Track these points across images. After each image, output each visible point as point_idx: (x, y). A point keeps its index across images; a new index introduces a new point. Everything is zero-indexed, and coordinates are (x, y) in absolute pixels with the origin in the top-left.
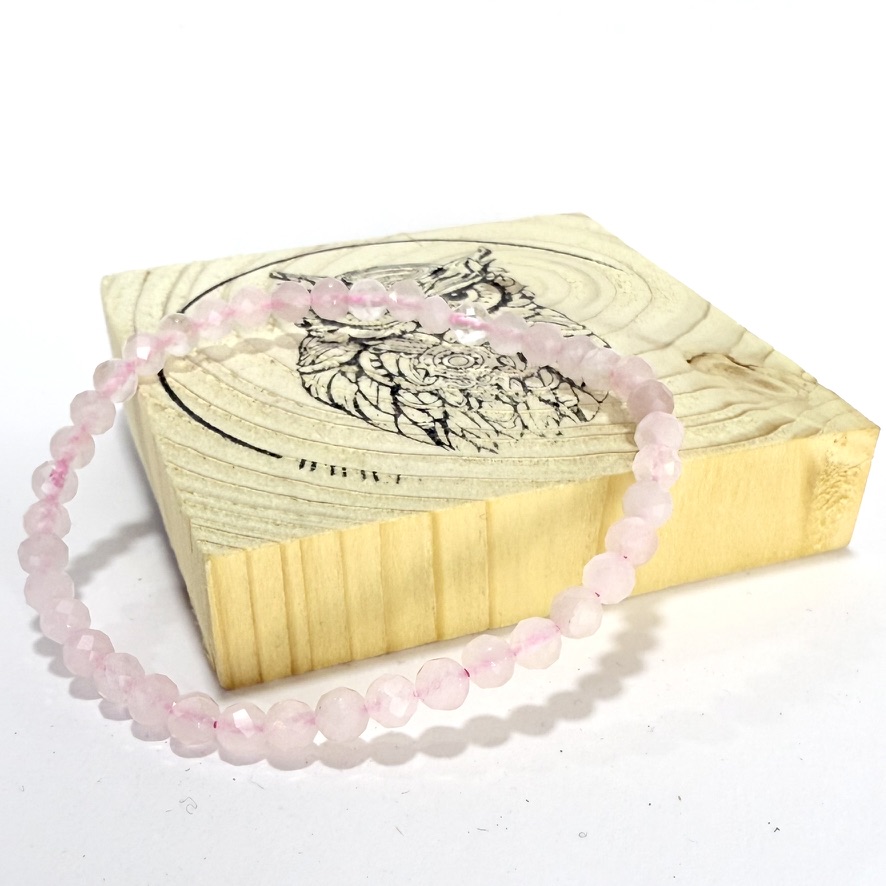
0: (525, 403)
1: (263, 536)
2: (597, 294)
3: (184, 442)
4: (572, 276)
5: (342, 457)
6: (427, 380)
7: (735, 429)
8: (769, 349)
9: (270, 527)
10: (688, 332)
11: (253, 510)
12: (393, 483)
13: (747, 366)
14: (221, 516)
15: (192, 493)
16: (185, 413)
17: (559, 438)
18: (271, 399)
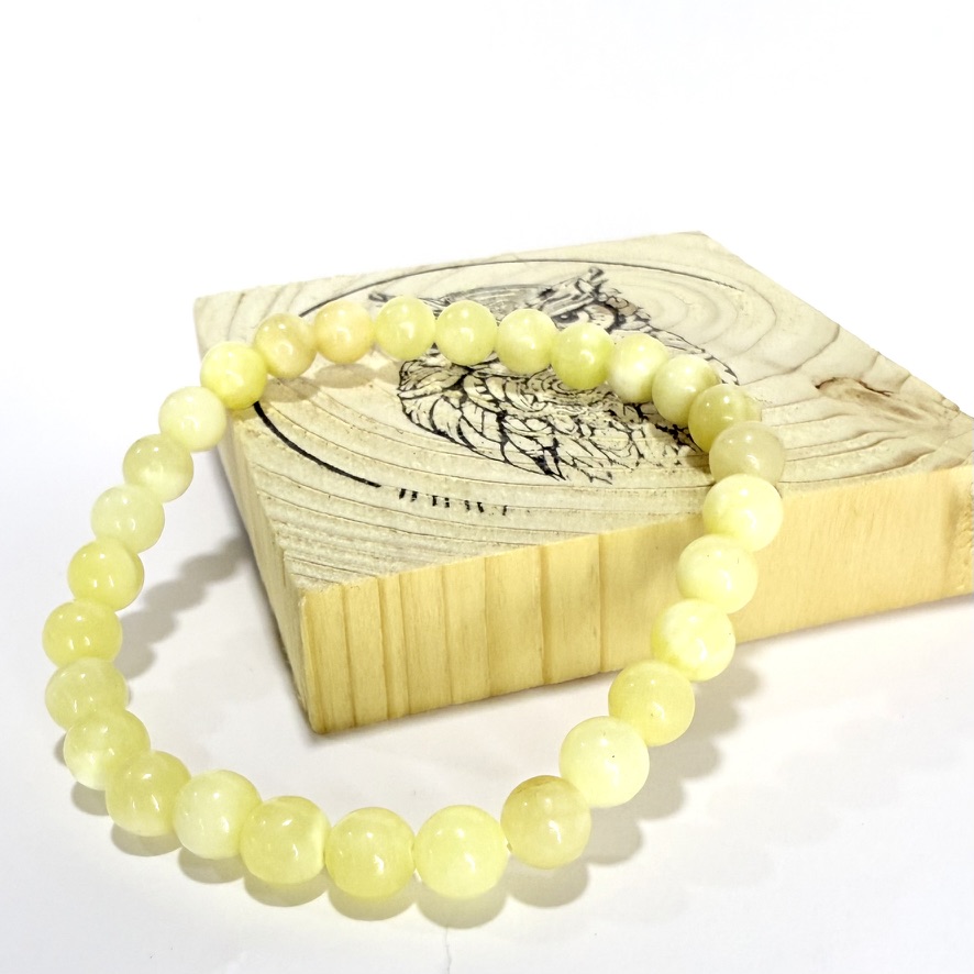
0: (641, 430)
1: (360, 570)
2: (716, 316)
3: (277, 469)
4: (690, 297)
5: (445, 486)
6: (535, 407)
7: (871, 459)
8: (906, 374)
9: (367, 560)
10: (816, 355)
11: (349, 542)
12: (500, 515)
13: (882, 392)
14: (316, 548)
15: (285, 523)
16: (279, 439)
17: (678, 468)
18: (368, 426)
